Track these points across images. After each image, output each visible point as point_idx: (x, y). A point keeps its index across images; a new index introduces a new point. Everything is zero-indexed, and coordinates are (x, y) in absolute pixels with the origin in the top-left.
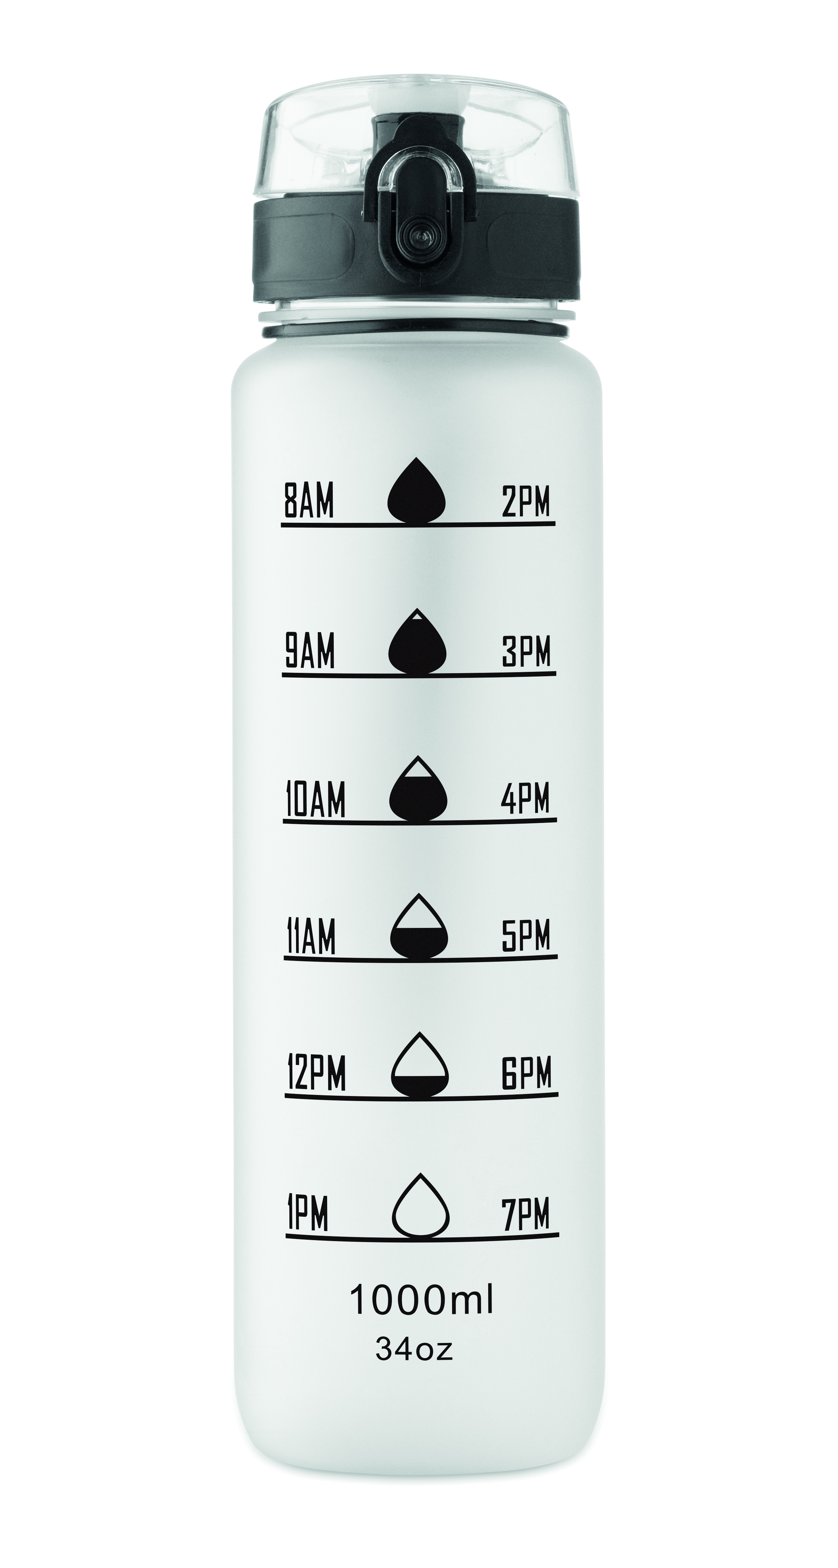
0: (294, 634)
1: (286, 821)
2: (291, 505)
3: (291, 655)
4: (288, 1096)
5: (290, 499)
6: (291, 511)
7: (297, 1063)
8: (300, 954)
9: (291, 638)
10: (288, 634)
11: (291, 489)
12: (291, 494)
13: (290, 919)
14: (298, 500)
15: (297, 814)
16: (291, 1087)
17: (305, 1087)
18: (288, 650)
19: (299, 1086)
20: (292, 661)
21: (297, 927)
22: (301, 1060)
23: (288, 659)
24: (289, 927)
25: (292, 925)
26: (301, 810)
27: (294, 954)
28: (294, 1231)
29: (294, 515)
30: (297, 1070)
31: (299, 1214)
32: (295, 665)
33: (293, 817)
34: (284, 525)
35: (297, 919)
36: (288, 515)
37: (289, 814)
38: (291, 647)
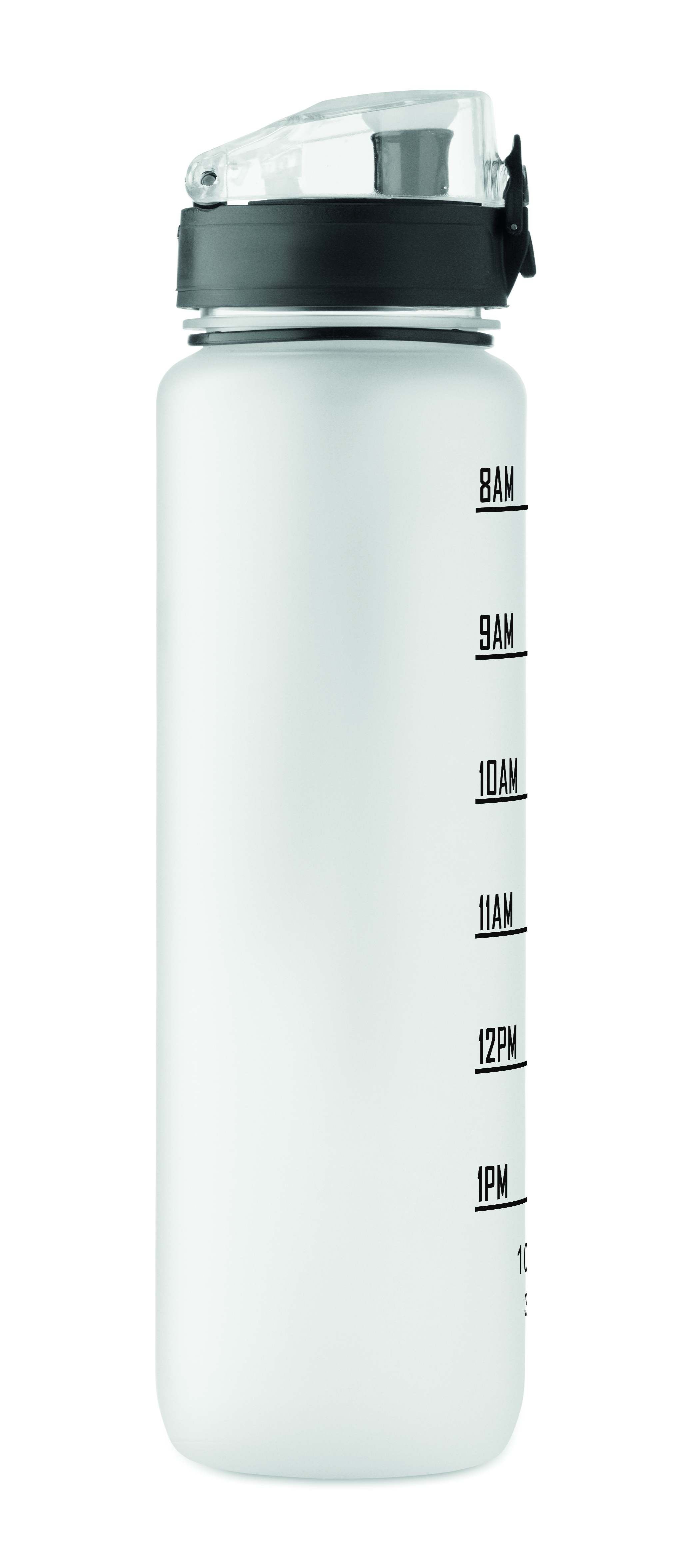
0: (488, 617)
1: (478, 802)
2: (485, 490)
3: (485, 637)
4: (478, 1071)
5: (485, 485)
6: (485, 496)
7: (488, 1038)
8: (491, 931)
9: (485, 621)
10: (482, 617)
11: (485, 474)
12: (485, 479)
13: (482, 897)
14: (492, 484)
15: (489, 793)
16: (482, 1062)
17: (493, 1060)
18: (482, 633)
19: (489, 1060)
20: (485, 644)
21: (488, 905)
22: (491, 1034)
23: (482, 641)
24: (481, 905)
25: (483, 903)
26: (492, 789)
27: (485, 931)
28: (484, 1203)
29: (488, 500)
30: (487, 1043)
31: (488, 1186)
32: (487, 648)
33: (486, 796)
34: (479, 510)
35: (488, 896)
36: (483, 500)
37: (482, 794)
38: (485, 629)
